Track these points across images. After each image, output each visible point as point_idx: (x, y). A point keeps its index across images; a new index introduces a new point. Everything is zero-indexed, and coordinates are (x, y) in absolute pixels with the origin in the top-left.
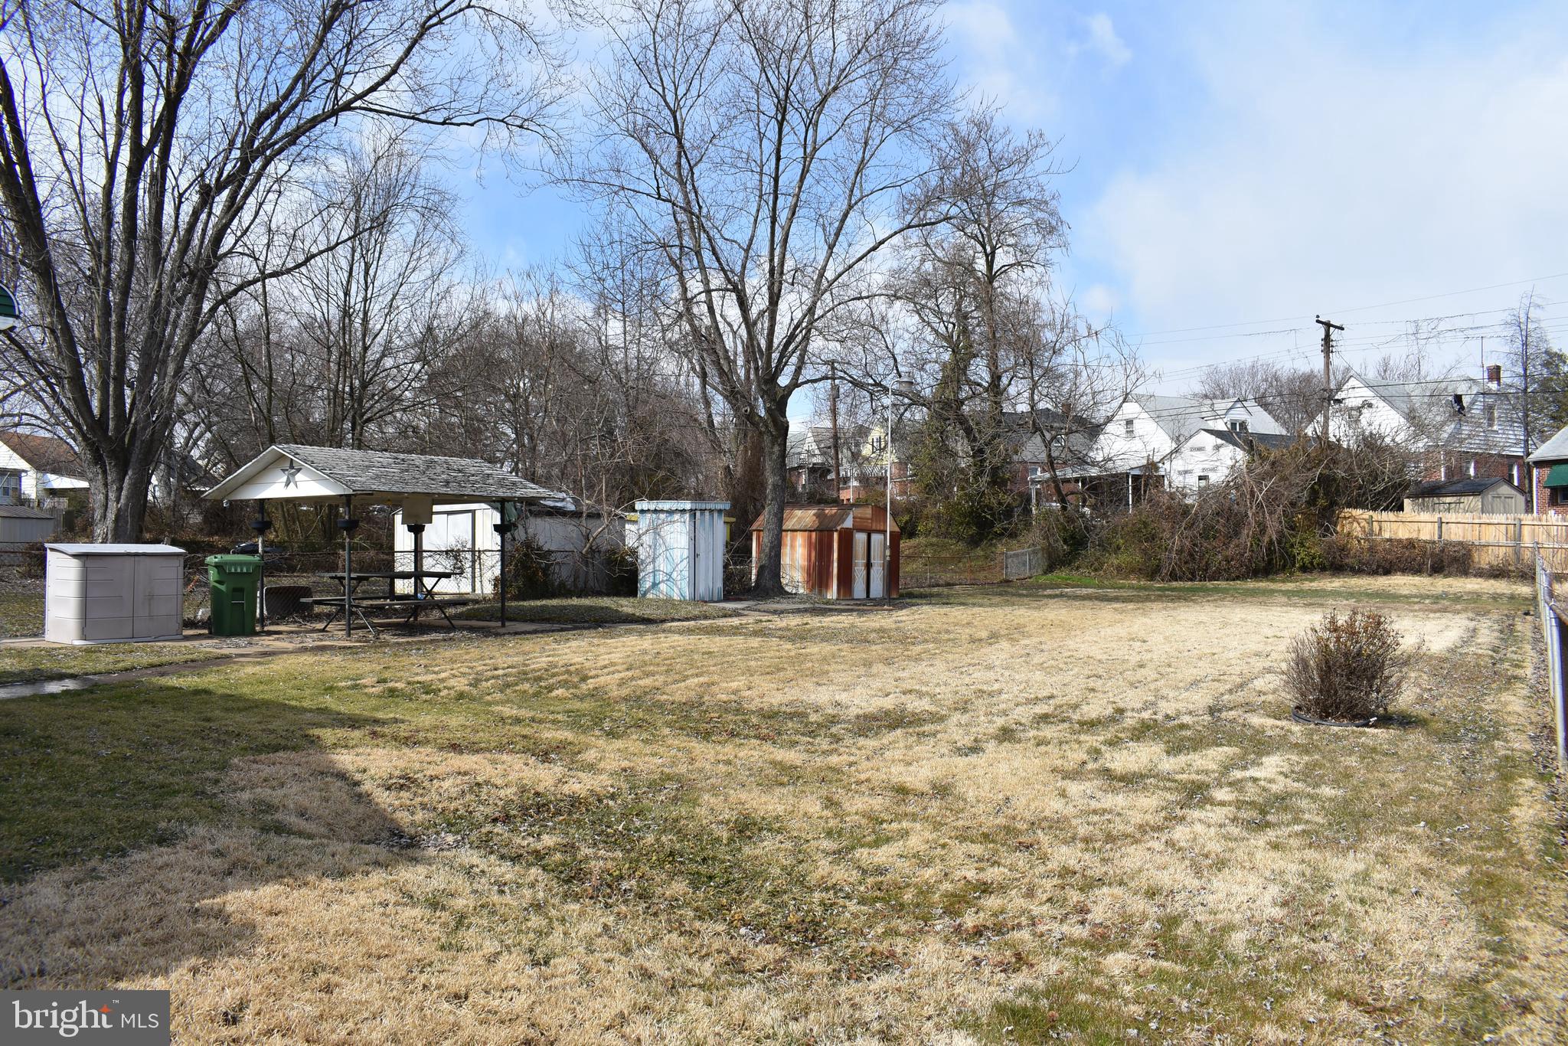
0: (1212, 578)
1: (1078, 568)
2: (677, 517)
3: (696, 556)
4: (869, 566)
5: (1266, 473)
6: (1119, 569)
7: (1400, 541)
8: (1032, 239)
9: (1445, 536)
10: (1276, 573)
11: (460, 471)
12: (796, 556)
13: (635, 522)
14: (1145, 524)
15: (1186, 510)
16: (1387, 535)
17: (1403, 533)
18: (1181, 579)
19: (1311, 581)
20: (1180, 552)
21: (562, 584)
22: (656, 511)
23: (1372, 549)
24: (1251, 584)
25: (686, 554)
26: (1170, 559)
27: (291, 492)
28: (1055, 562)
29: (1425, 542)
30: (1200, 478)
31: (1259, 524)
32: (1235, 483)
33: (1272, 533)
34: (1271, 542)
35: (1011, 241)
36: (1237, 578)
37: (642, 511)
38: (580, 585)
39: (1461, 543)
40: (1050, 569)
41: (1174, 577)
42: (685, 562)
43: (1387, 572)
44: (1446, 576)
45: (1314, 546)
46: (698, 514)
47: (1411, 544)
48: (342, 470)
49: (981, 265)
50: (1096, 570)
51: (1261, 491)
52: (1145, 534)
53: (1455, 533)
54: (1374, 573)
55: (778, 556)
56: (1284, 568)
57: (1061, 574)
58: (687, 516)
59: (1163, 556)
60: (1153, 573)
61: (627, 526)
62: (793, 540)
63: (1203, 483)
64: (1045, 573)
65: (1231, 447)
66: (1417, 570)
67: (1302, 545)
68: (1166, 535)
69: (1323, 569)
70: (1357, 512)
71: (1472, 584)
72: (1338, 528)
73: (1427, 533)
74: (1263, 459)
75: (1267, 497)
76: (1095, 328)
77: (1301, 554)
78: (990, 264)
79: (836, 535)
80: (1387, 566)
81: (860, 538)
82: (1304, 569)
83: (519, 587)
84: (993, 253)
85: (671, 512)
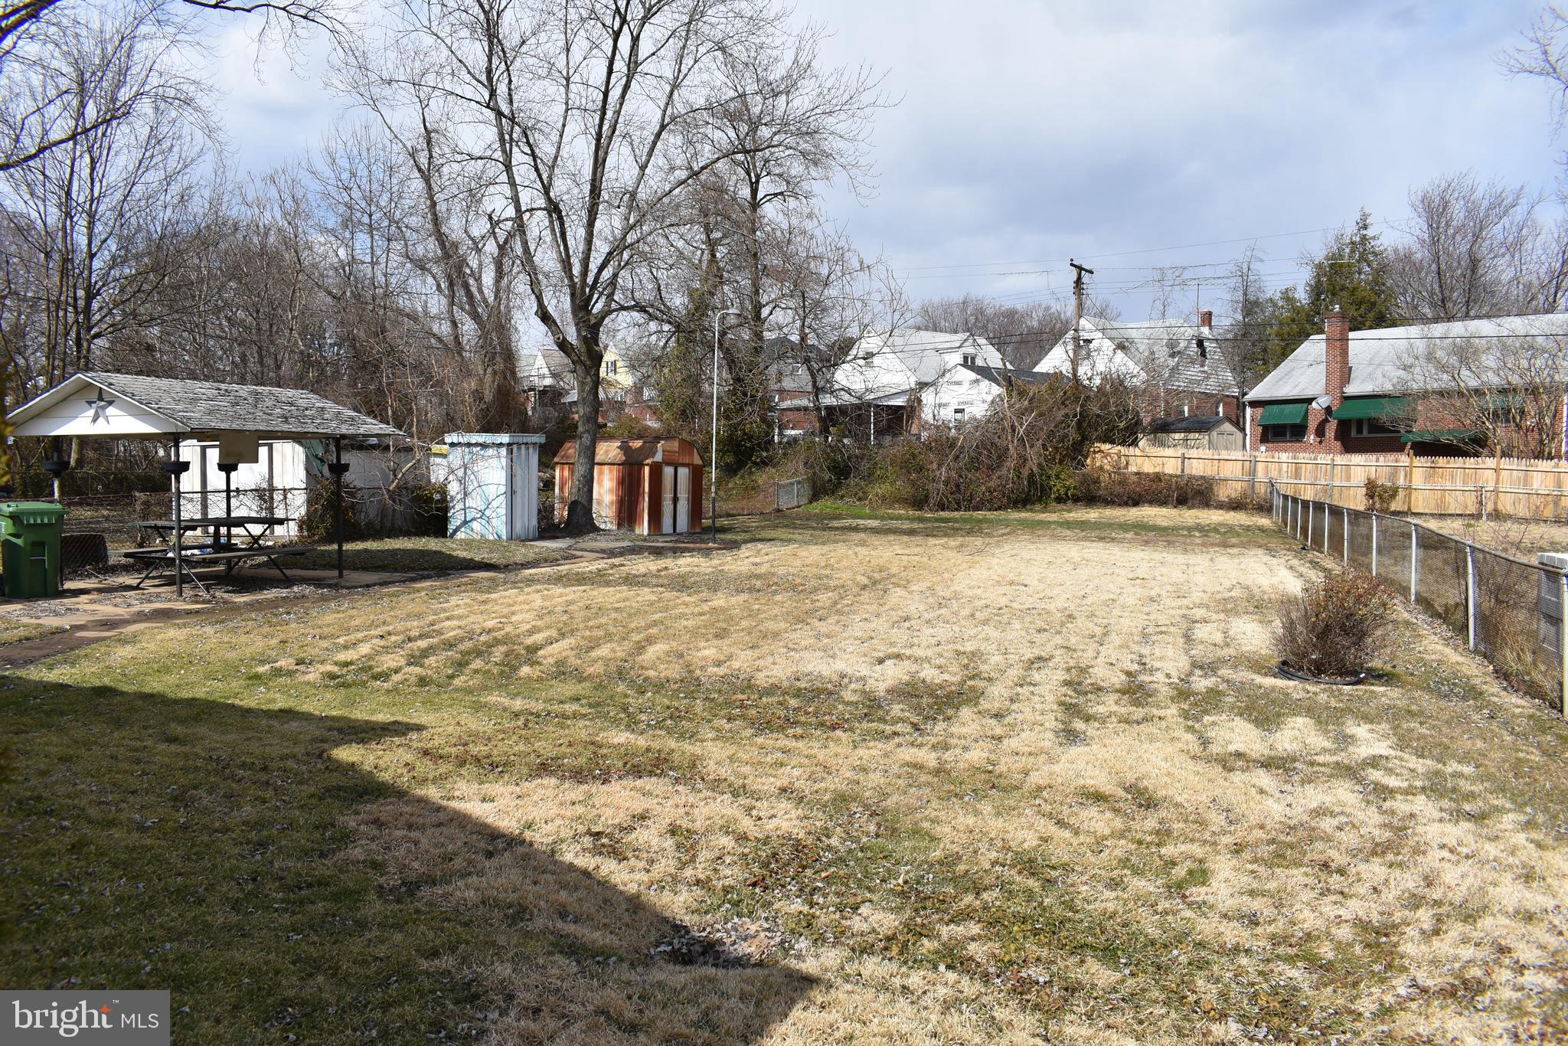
0: (977, 509)
1: (842, 497)
2: (491, 452)
3: (513, 492)
4: (675, 500)
5: (1026, 409)
6: (884, 498)
7: (1148, 474)
8: (797, 168)
9: (1187, 472)
10: (1033, 503)
11: (291, 404)
12: (605, 490)
13: (444, 456)
14: (914, 456)
15: (952, 444)
16: (1133, 469)
17: (1149, 467)
18: (949, 509)
19: (1069, 511)
20: (947, 483)
21: (369, 524)
22: (469, 445)
23: (1123, 482)
24: (1014, 515)
25: (502, 489)
26: (937, 489)
27: (101, 428)
28: (818, 492)
29: (1171, 476)
30: (957, 411)
31: (1020, 456)
32: (996, 418)
33: (1033, 465)
34: (1032, 475)
35: (777, 171)
36: (999, 508)
37: (452, 445)
38: (388, 524)
39: (1203, 478)
40: (815, 497)
41: (942, 507)
42: (503, 498)
43: (1136, 504)
44: (1189, 508)
45: (1068, 479)
46: (515, 448)
47: (1158, 477)
48: (167, 403)
49: (745, 192)
50: (860, 499)
51: (1021, 424)
52: (911, 465)
53: (1197, 468)
54: (1125, 504)
55: (590, 491)
56: (1040, 500)
57: (825, 505)
58: (504, 451)
59: (930, 487)
60: (919, 502)
61: (433, 460)
62: (601, 473)
63: (959, 416)
64: (811, 502)
65: (987, 382)
66: (1162, 502)
67: (1057, 477)
68: (935, 466)
69: (1076, 500)
70: (1106, 447)
71: (1215, 516)
72: (1088, 461)
73: (1171, 468)
74: (1022, 394)
75: (1027, 433)
76: (866, 262)
77: (1058, 487)
78: (754, 192)
79: (647, 469)
80: (1136, 497)
81: (668, 471)
82: (1059, 500)
83: (326, 528)
84: (757, 182)
85: (484, 446)
